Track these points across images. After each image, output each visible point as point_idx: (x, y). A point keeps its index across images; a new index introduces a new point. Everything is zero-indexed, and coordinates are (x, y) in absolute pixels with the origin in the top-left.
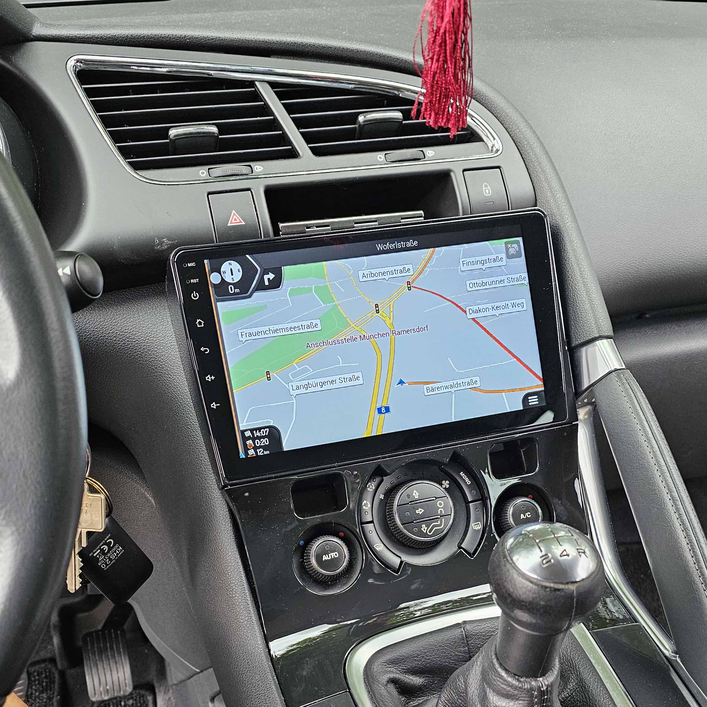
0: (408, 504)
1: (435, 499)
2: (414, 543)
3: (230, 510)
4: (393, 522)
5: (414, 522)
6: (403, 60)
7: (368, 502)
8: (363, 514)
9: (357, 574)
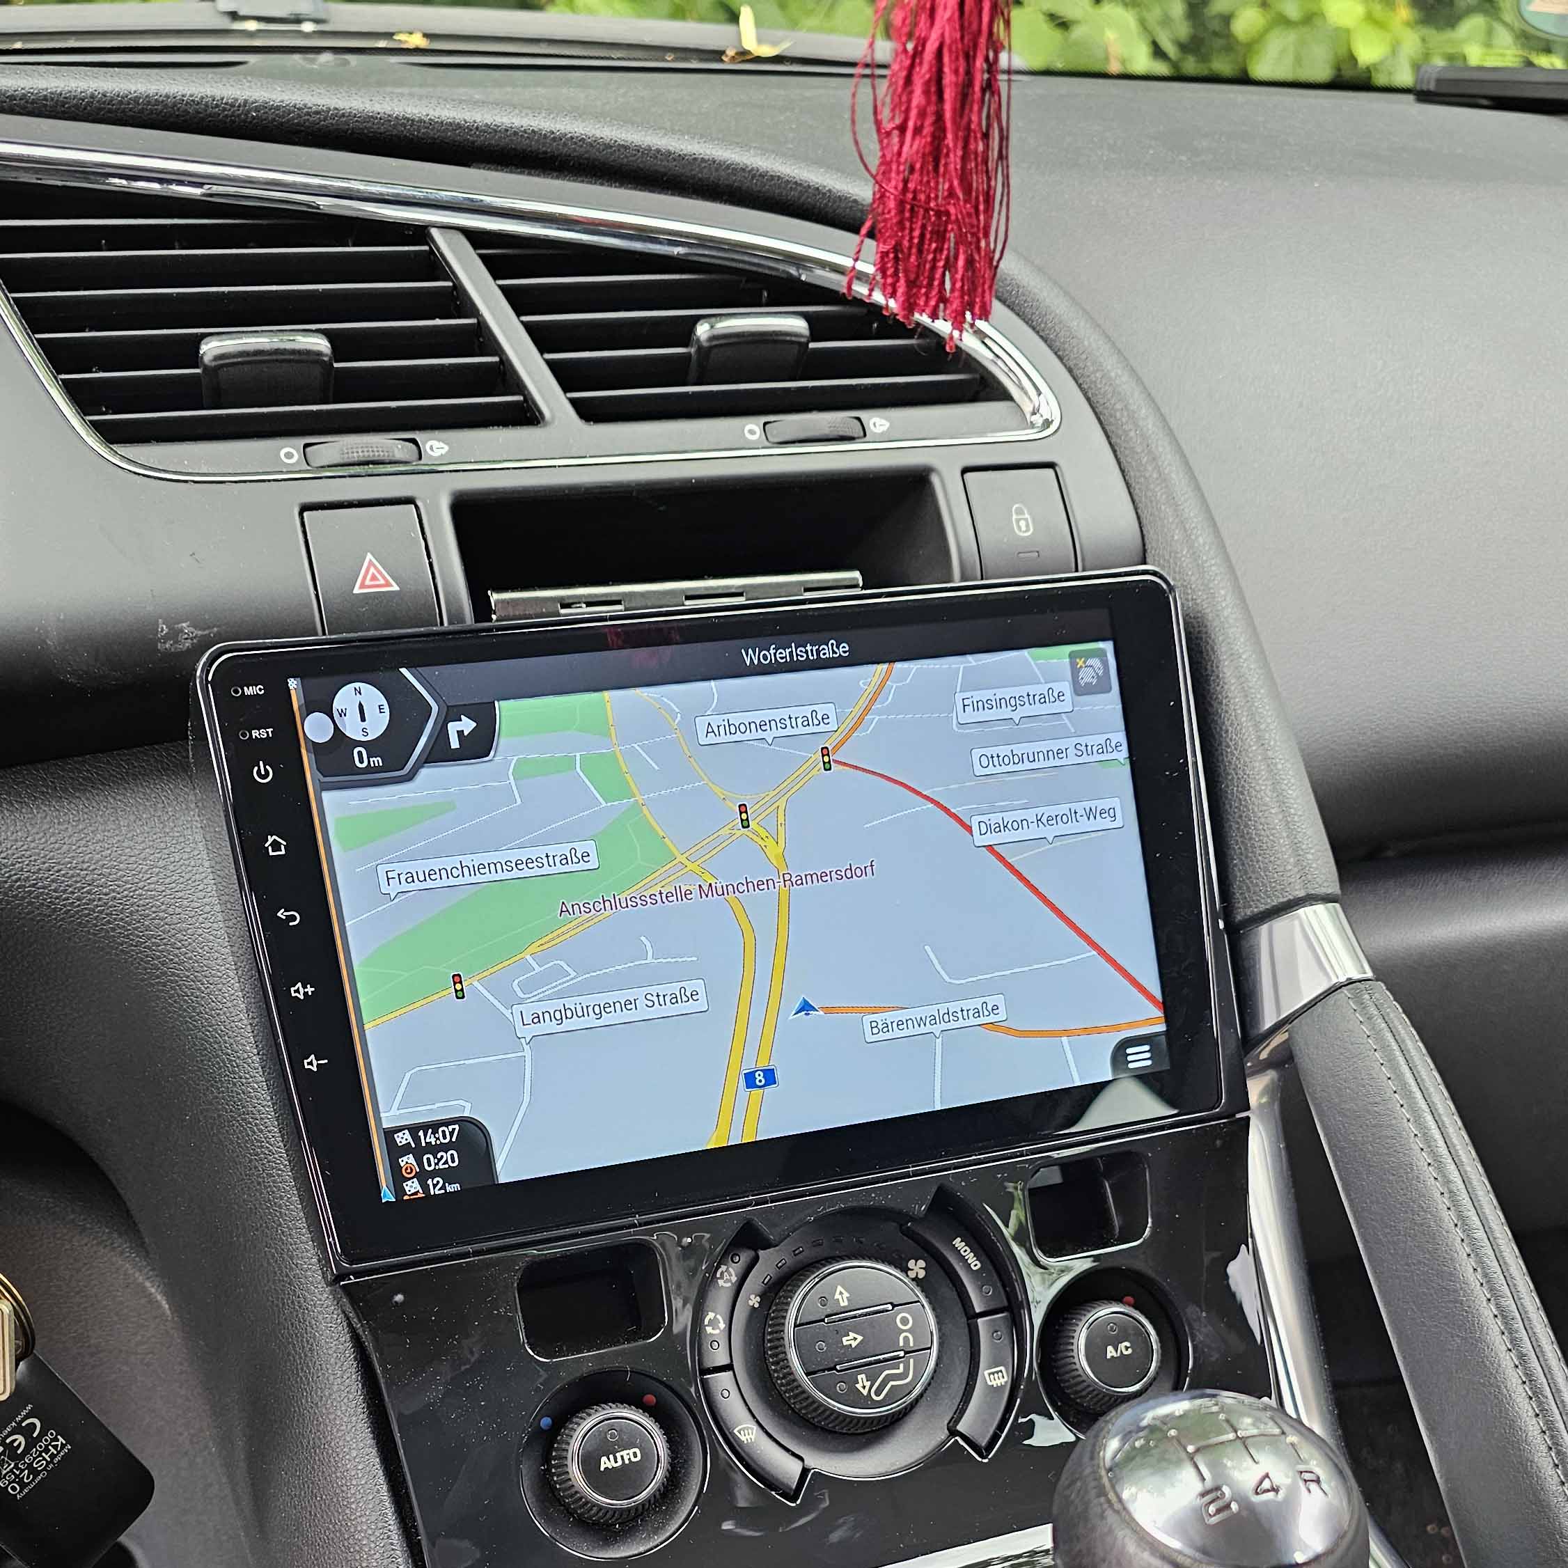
0: (823, 1320)
1: (890, 1307)
2: (837, 1422)
3: (356, 1340)
4: (782, 1369)
5: (838, 1367)
6: (809, 186)
7: (718, 1317)
8: (706, 1346)
9: (686, 1506)
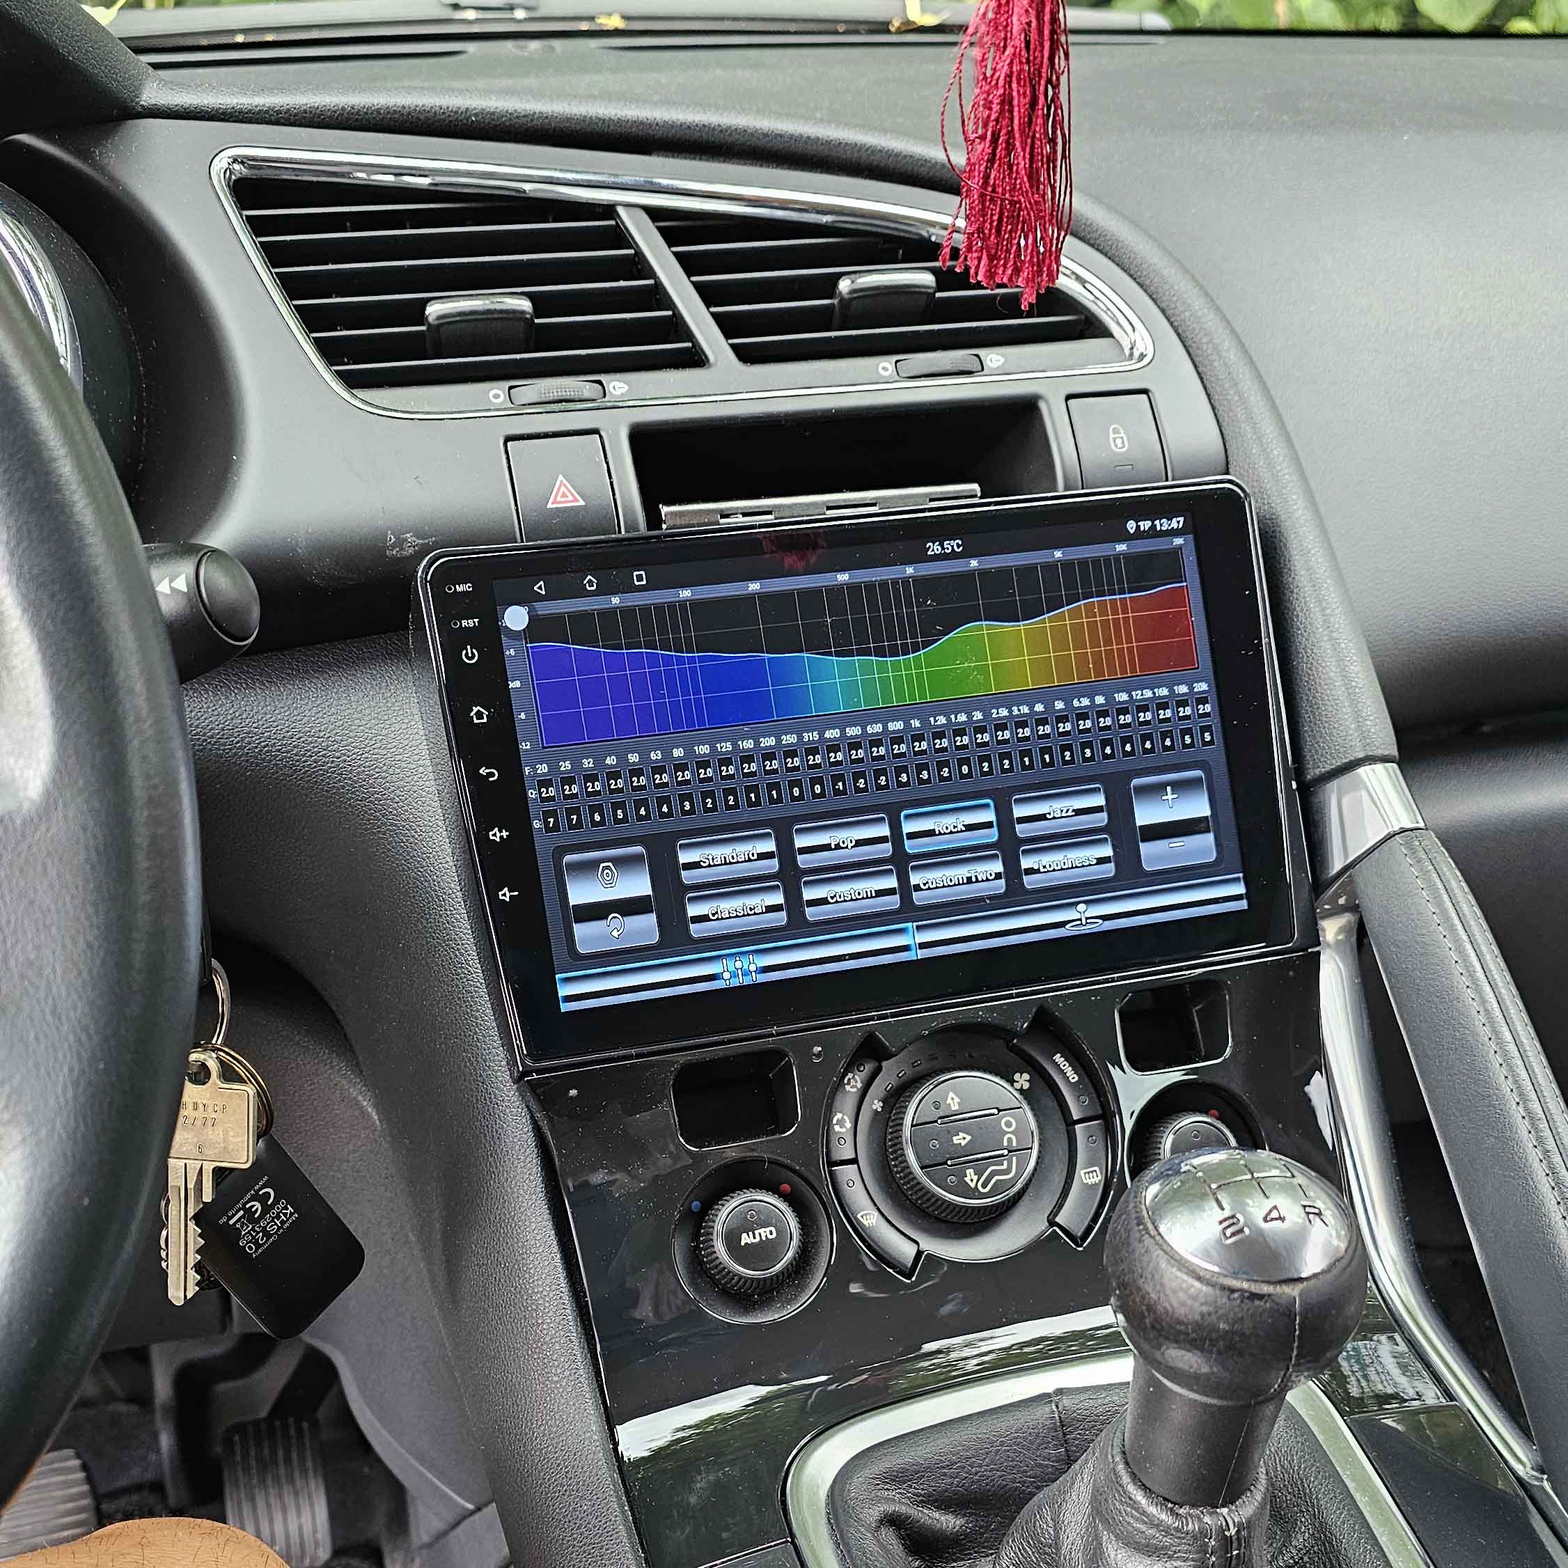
0: (936, 1122)
1: (996, 1111)
2: (948, 1211)
3: (537, 1130)
4: (901, 1163)
5: (949, 1162)
7: (845, 1117)
8: (834, 1142)
9: (817, 1279)
